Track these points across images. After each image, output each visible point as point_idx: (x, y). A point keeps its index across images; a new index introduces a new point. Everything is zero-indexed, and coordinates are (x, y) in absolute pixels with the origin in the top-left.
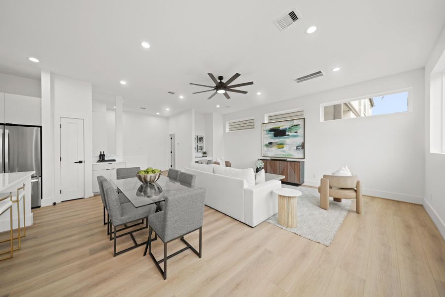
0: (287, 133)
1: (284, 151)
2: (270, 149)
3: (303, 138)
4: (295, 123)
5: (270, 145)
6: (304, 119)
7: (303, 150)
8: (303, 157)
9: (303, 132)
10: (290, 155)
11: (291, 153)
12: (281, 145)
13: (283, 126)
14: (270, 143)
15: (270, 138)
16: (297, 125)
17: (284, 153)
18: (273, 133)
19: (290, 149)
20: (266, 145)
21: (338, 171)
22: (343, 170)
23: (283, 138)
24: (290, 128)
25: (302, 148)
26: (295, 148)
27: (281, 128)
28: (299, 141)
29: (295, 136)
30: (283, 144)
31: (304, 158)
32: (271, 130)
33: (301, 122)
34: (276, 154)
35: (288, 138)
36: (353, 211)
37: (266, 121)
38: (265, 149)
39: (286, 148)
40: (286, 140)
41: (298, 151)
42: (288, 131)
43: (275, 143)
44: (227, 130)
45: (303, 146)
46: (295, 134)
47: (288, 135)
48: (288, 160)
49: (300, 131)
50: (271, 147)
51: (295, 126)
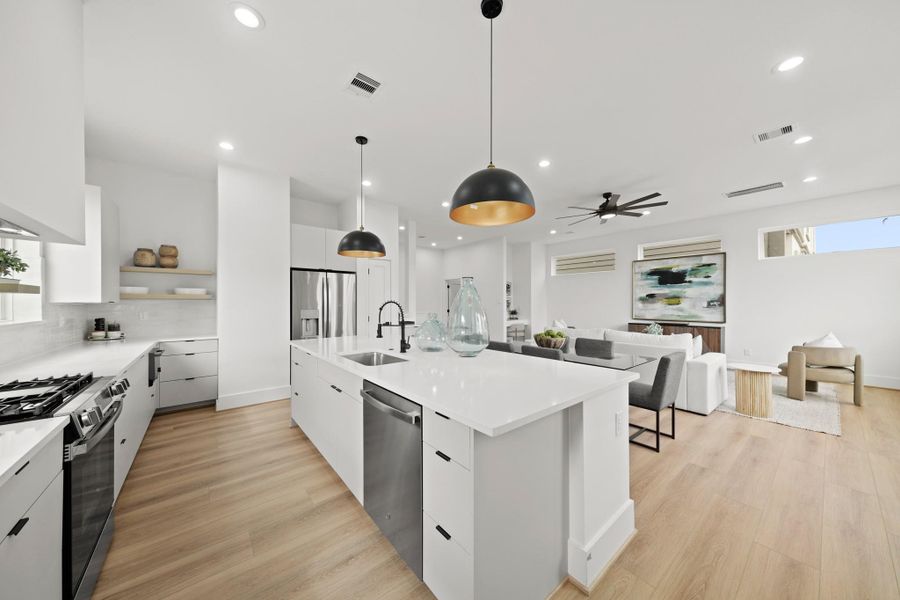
0: (687, 279)
1: (682, 310)
2: (650, 306)
3: (722, 288)
4: (705, 260)
5: (651, 300)
6: (725, 254)
7: (722, 308)
8: (722, 320)
9: (721, 277)
10: (693, 316)
11: (694, 312)
12: (674, 300)
13: (678, 266)
14: (651, 296)
15: (650, 286)
16: (709, 265)
17: (680, 314)
18: (657, 277)
19: (694, 306)
20: (642, 300)
21: (821, 340)
22: (830, 339)
23: (679, 287)
24: (693, 270)
25: (720, 305)
26: (705, 305)
27: (674, 270)
28: (714, 292)
29: (706, 284)
30: (678, 298)
31: (725, 322)
32: (653, 273)
33: (718, 260)
34: (664, 315)
35: (688, 287)
36: (851, 404)
37: (640, 257)
38: (640, 305)
39: (684, 304)
40: (686, 290)
41: (711, 310)
42: (691, 275)
43: (661, 295)
44: (553, 273)
45: (722, 301)
46: (706, 280)
47: (690, 282)
48: (691, 324)
49: (716, 276)
50: (653, 302)
51: (704, 265)
